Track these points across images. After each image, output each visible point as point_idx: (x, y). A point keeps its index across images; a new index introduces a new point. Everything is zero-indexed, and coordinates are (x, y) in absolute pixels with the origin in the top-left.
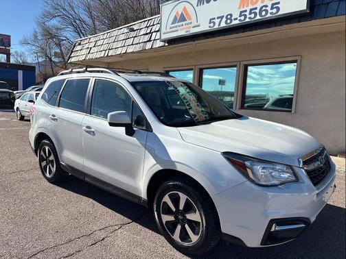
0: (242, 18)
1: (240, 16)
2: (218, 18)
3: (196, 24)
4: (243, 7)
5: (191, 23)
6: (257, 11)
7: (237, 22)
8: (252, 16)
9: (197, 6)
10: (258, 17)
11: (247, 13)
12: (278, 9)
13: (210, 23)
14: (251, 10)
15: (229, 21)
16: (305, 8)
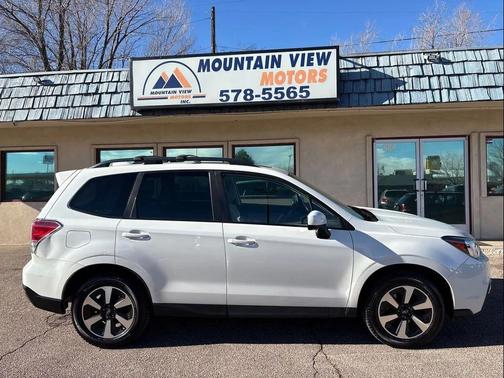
0: (267, 96)
1: (264, 93)
2: (232, 91)
3: (199, 94)
4: (267, 84)
5: (190, 92)
6: (285, 91)
7: (260, 99)
8: (279, 95)
9: (199, 71)
10: (286, 98)
11: (272, 92)
12: (308, 93)
13: (221, 95)
14: (277, 89)
15: (249, 97)
16: (335, 96)
